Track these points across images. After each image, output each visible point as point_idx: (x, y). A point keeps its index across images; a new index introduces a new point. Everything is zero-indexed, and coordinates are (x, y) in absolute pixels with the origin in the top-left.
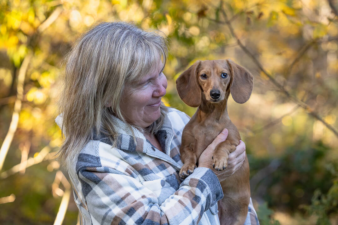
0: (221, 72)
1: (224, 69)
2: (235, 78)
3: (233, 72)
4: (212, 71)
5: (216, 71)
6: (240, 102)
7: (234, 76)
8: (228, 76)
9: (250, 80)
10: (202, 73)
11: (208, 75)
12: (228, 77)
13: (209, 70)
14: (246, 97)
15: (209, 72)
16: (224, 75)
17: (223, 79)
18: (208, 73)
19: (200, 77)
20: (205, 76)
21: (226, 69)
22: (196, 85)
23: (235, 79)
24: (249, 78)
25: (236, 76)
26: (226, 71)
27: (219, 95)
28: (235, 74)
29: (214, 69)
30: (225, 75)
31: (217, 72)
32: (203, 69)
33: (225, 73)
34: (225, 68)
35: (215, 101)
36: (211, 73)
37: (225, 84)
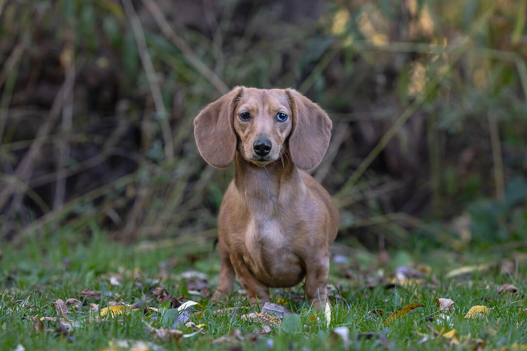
0: (275, 111)
1: (281, 106)
2: (299, 123)
3: (297, 111)
4: (261, 109)
5: (267, 108)
6: (303, 166)
7: (298, 118)
8: (289, 118)
9: (326, 130)
10: (242, 109)
11: (252, 114)
12: (288, 120)
13: (255, 106)
14: (316, 158)
15: (256, 110)
16: (281, 117)
17: (279, 123)
18: (253, 110)
19: (238, 116)
20: (247, 116)
21: (286, 106)
22: (229, 128)
23: (300, 125)
24: (323, 125)
25: (302, 120)
26: (285, 110)
27: (269, 148)
28: (300, 117)
29: (263, 104)
30: (283, 117)
31: (269, 109)
32: (244, 103)
33: (284, 114)
34: (284, 105)
35: (262, 160)
36: (258, 110)
37: (282, 132)
